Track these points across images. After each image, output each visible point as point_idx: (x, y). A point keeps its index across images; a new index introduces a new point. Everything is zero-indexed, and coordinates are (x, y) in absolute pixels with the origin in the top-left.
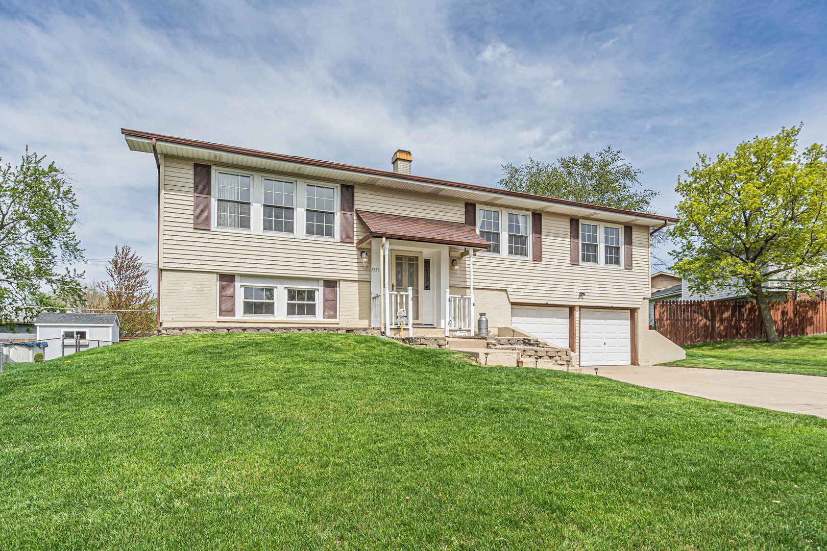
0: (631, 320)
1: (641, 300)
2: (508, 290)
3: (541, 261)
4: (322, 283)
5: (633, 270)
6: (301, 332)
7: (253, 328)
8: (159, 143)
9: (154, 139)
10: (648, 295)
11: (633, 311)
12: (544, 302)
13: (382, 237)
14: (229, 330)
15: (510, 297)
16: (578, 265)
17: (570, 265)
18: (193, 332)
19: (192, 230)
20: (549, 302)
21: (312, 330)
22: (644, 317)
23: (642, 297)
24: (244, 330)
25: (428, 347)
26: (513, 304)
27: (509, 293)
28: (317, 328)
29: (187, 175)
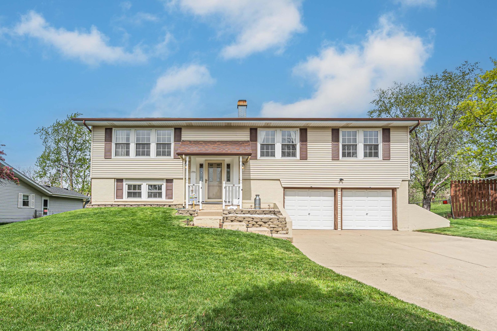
0: (392, 197)
1: (400, 182)
2: (281, 179)
3: (307, 159)
4: (165, 181)
5: (391, 160)
6: (145, 207)
7: (122, 205)
8: (86, 122)
9: (84, 121)
10: (407, 178)
11: (394, 190)
12: (310, 186)
13: (183, 155)
14: (112, 206)
15: (282, 183)
16: (339, 160)
17: (331, 160)
18: (97, 207)
19: (104, 159)
20: (313, 186)
21: (151, 205)
22: (403, 194)
23: (401, 180)
24: (119, 205)
25: (184, 215)
26: (285, 188)
27: (281, 181)
28: (153, 204)
29: (102, 134)
